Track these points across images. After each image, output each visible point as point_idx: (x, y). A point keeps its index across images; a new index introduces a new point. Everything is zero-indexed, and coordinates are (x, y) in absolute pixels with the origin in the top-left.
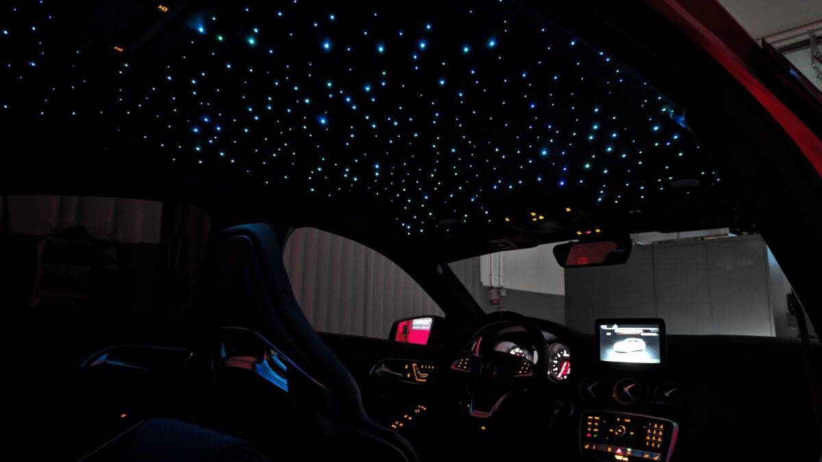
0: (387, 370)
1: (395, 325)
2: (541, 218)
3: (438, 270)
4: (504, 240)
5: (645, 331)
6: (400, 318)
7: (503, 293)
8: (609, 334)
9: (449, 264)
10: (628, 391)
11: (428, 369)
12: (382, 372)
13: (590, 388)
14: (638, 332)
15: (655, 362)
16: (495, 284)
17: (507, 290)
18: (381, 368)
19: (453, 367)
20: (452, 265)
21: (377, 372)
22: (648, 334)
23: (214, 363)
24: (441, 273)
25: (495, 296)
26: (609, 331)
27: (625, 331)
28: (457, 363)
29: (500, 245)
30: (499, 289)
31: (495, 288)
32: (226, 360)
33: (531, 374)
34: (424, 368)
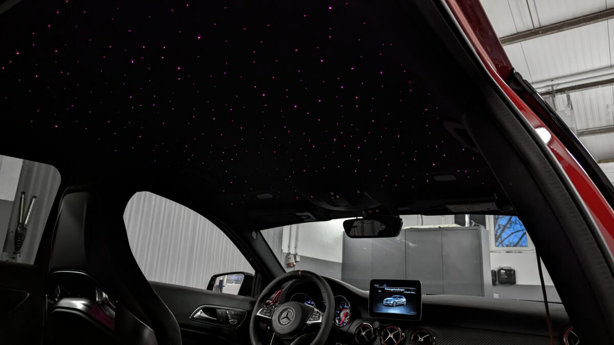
0: (204, 315)
1: (213, 279)
2: (338, 197)
3: (253, 235)
4: (306, 214)
5: (406, 290)
6: (217, 273)
7: (298, 259)
8: (380, 291)
9: (261, 231)
10: (392, 336)
11: (237, 315)
12: (200, 316)
13: (363, 334)
14: (402, 290)
15: (412, 313)
16: (293, 252)
17: (301, 257)
18: (199, 313)
19: (258, 314)
20: (264, 232)
21: (195, 316)
22: (409, 292)
23: (49, 303)
24: (255, 238)
25: (292, 260)
26: (380, 289)
27: (392, 290)
28: (262, 311)
29: (303, 217)
30: (295, 256)
31: (292, 254)
32: (59, 301)
33: (320, 321)
34: (235, 314)
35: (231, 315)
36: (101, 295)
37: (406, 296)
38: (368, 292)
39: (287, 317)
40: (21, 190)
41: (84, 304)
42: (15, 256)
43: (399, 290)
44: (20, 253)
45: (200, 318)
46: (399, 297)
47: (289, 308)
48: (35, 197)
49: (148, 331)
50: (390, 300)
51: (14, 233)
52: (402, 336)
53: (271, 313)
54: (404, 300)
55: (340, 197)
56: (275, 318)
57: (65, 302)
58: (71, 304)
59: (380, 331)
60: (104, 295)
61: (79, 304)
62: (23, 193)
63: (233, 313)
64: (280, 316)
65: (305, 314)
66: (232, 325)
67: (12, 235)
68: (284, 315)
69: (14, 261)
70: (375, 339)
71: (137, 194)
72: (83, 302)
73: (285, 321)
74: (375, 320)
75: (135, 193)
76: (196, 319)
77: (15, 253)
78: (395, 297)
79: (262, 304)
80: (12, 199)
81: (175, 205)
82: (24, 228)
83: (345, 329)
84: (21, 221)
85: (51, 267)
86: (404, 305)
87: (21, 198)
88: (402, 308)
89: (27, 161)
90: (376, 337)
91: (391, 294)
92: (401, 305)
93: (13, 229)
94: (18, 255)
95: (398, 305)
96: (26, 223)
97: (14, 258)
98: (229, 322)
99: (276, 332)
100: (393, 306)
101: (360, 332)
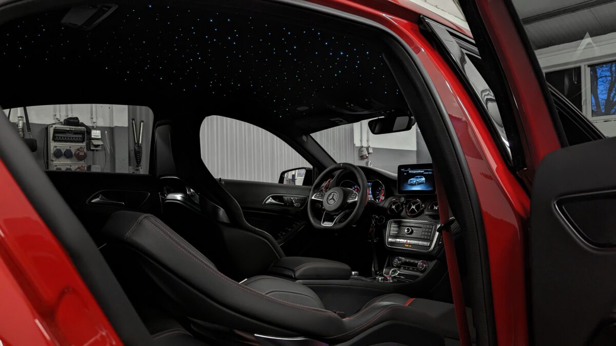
0: (273, 201)
1: (284, 174)
2: (352, 105)
3: (303, 138)
4: (336, 119)
5: (425, 171)
6: (287, 169)
7: (371, 151)
8: (405, 174)
9: (311, 135)
10: (414, 208)
11: (300, 200)
12: (271, 202)
13: (394, 207)
14: (422, 172)
15: (429, 189)
16: (365, 145)
17: (374, 149)
18: (269, 200)
19: (313, 198)
20: (313, 135)
21: (267, 202)
22: (427, 173)
23: (162, 198)
24: (306, 141)
25: (365, 153)
26: (406, 172)
27: (414, 172)
28: (316, 196)
29: (337, 122)
30: (368, 148)
31: (364, 147)
32: (167, 195)
33: (356, 200)
34: (298, 200)
35: (295, 200)
36: (190, 191)
37: (425, 176)
38: (397, 175)
39: (333, 199)
40: (131, 118)
41: (181, 197)
42: (138, 168)
43: (420, 171)
44: (140, 166)
45: (271, 204)
46: (420, 178)
47: (335, 192)
48: (143, 121)
49: (222, 212)
50: (414, 180)
51: (134, 150)
52: (422, 207)
53: (322, 196)
54: (424, 179)
55: (354, 105)
56: (324, 200)
57: (171, 196)
58: (174, 197)
59: (406, 204)
60: (192, 190)
61: (179, 197)
62: (133, 119)
63: (297, 199)
64: (327, 199)
65: (346, 195)
66: (296, 207)
67: (133, 153)
68: (331, 197)
69: (138, 173)
70: (402, 210)
71: (206, 118)
72: (181, 195)
73: (332, 202)
74: (401, 196)
75: (204, 118)
76: (267, 204)
77: (138, 166)
78: (417, 178)
79: (316, 191)
80: (126, 125)
81: (236, 121)
82: (140, 147)
83: (381, 205)
84: (136, 142)
85: (157, 176)
86: (423, 183)
87: (133, 124)
88: (422, 185)
89: (131, 106)
90: (403, 209)
91: (414, 176)
92: (421, 183)
93: (132, 148)
94: (140, 167)
95: (419, 184)
96: (140, 142)
97: (137, 170)
98: (294, 206)
99: (327, 211)
100: (415, 185)
101: (391, 206)
